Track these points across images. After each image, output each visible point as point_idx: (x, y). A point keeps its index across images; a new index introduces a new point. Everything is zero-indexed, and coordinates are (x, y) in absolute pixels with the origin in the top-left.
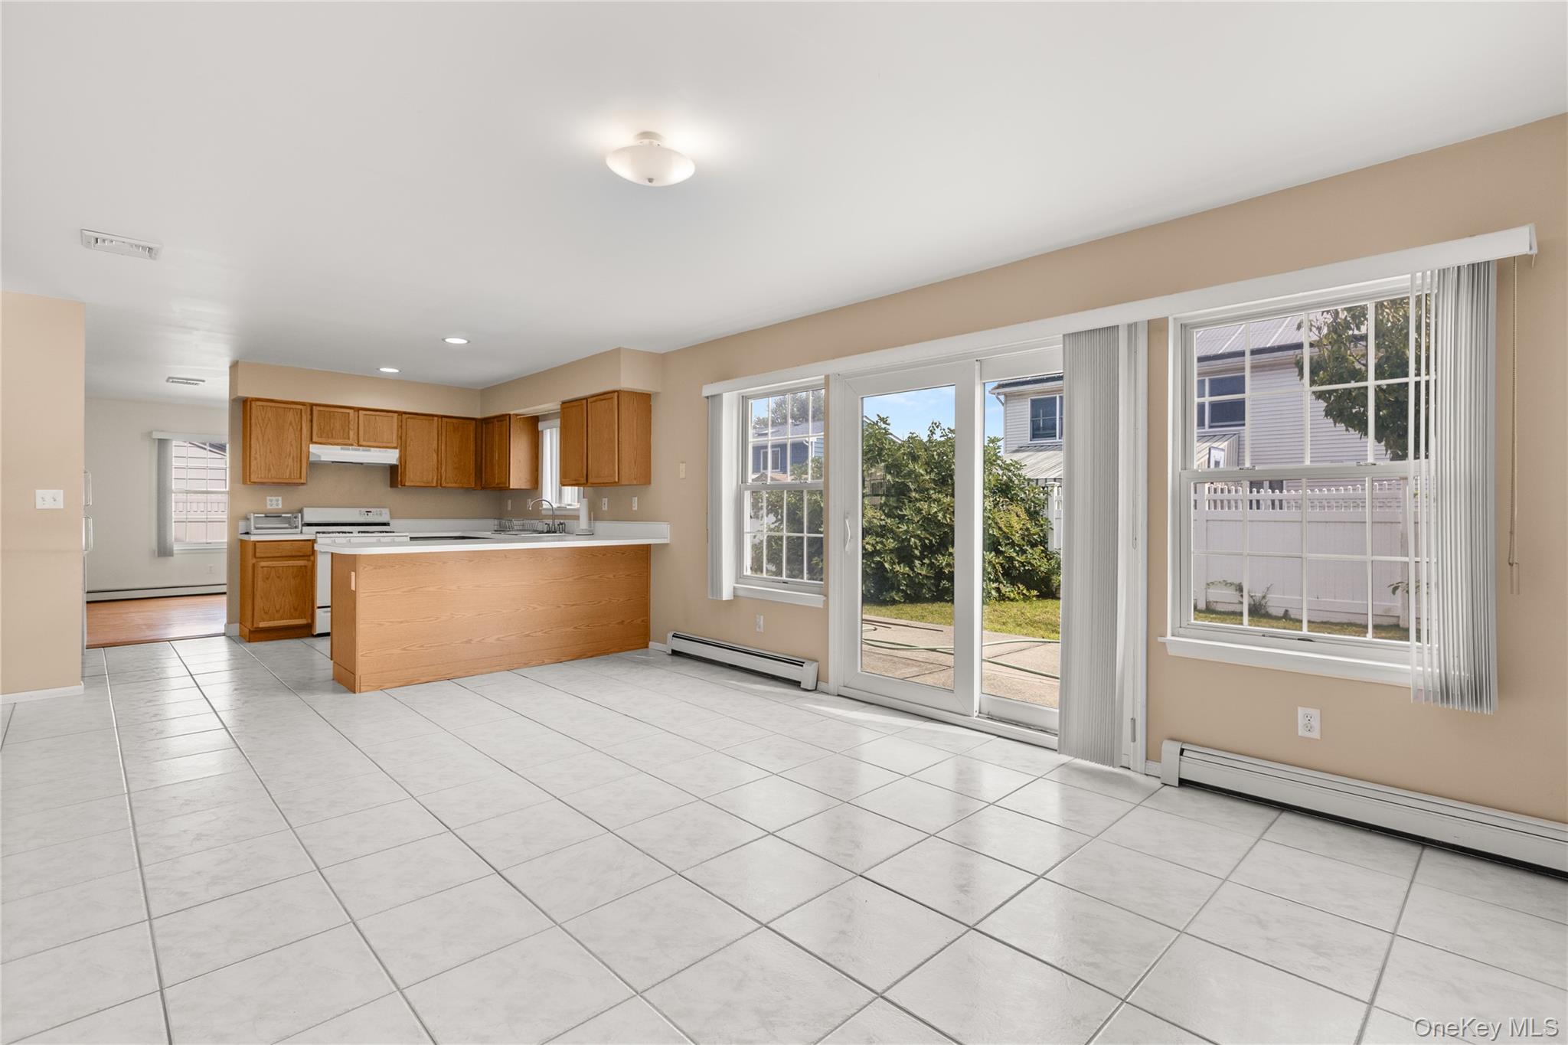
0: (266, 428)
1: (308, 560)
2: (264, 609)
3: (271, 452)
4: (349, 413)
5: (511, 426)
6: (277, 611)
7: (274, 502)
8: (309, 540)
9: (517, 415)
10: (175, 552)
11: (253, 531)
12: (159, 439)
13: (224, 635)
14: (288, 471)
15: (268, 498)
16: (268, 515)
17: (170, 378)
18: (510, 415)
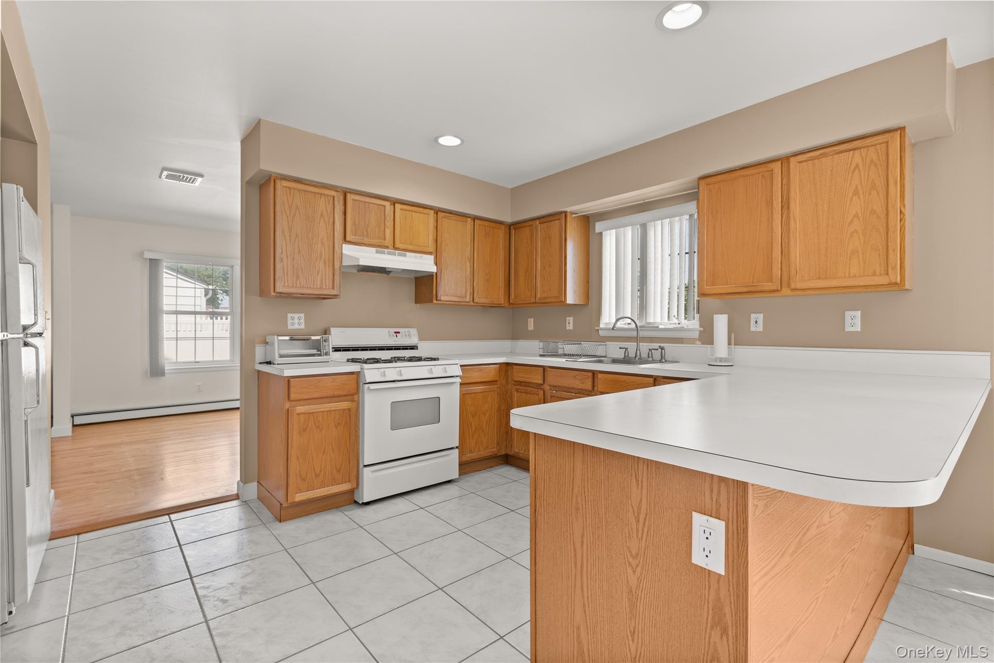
0: (293, 218)
1: (353, 401)
2: (300, 476)
3: (299, 252)
4: (385, 206)
5: (568, 226)
6: (317, 476)
7: (296, 321)
8: (352, 373)
9: (572, 213)
10: (166, 372)
11: (278, 360)
12: (150, 259)
13: (237, 497)
14: (319, 279)
15: (289, 315)
16: (295, 337)
17: (164, 169)
18: (566, 212)
